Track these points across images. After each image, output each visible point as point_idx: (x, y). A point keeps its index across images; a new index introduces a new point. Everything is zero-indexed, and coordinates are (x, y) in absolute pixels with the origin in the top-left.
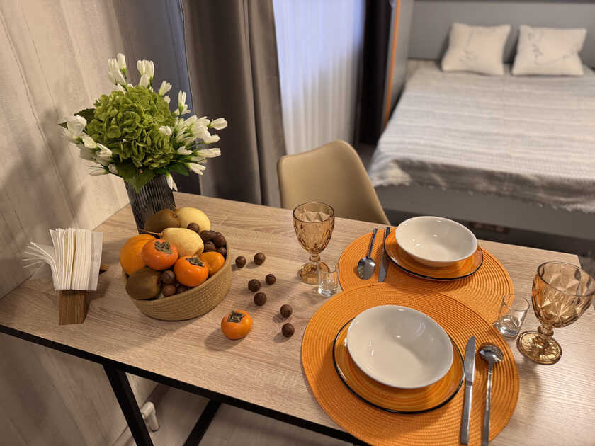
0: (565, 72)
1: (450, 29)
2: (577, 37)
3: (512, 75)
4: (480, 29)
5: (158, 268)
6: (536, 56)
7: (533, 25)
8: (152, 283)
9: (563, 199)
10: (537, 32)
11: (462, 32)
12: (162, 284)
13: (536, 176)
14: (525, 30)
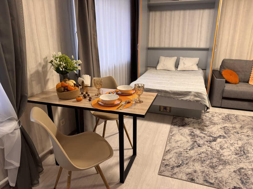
0: (193, 70)
1: (159, 58)
2: (196, 60)
3: (178, 71)
4: (168, 58)
5: (64, 86)
6: (184, 65)
7: (184, 57)
8: (63, 89)
9: (178, 97)
10: (184, 59)
11: (162, 59)
12: (64, 89)
13: (170, 90)
14: (181, 58)
